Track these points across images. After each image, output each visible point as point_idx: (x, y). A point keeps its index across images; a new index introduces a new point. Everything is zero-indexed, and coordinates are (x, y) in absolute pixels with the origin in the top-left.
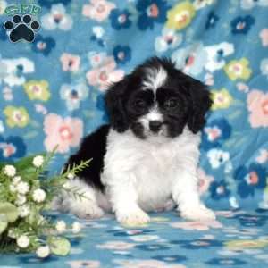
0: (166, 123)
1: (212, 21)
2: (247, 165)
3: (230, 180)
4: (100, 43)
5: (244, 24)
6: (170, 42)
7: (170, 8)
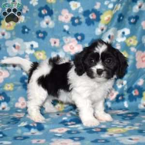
0: (105, 70)
1: (121, 18)
2: (133, 86)
3: (125, 93)
4: (68, 32)
5: (134, 20)
6: (102, 30)
7: (101, 14)
